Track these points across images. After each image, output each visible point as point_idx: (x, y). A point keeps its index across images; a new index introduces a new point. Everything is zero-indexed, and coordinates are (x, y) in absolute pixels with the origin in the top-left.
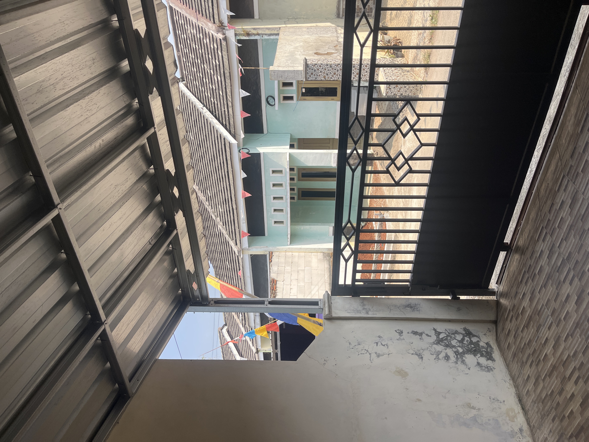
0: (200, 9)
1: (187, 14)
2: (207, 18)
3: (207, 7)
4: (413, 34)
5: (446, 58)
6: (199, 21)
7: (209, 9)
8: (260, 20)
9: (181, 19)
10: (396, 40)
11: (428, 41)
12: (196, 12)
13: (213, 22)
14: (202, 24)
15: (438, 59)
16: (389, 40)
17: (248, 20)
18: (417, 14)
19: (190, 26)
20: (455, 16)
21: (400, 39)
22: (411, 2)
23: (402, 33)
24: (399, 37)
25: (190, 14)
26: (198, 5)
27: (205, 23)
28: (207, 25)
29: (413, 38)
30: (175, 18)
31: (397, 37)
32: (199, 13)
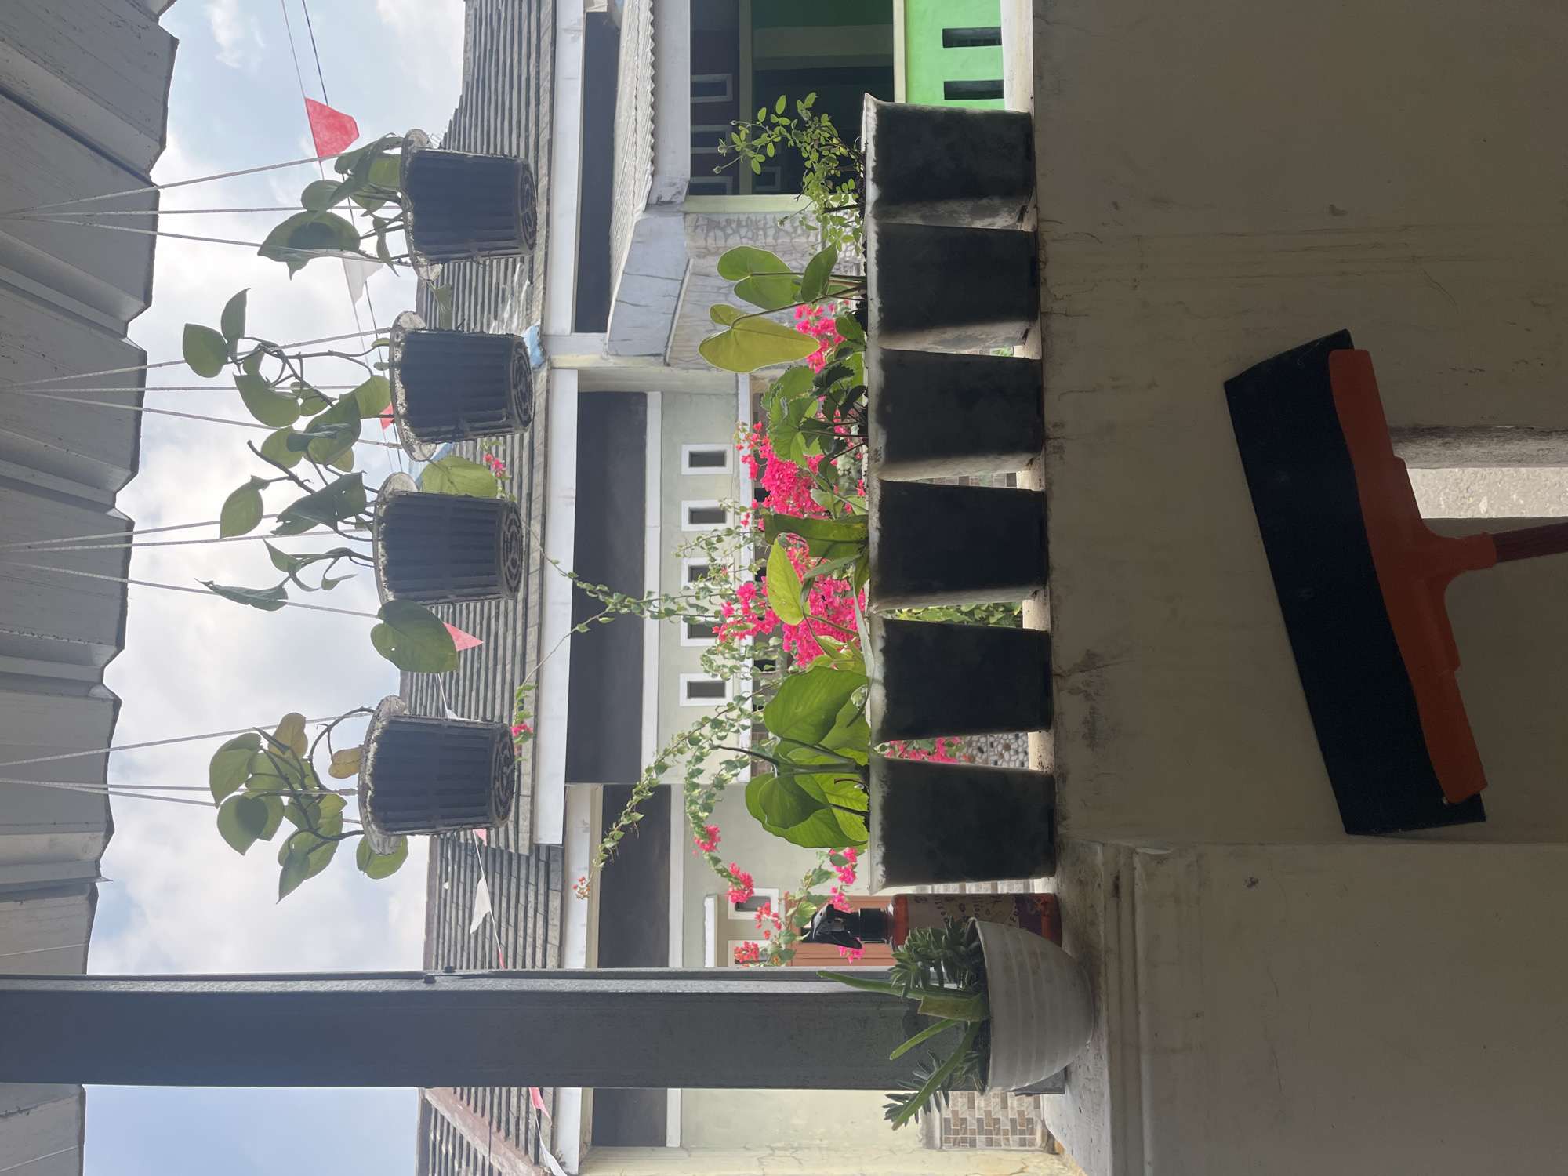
0: (503, 1118)
1: (463, 1129)
2: (517, 1145)
3: (523, 1114)
6: (495, 1153)
7: (527, 1118)
8: (684, 1154)
9: (447, 1140)
12: (491, 1123)
13: (533, 1159)
14: (503, 1166)
17: (646, 1151)
19: (468, 1164)
25: (473, 1130)
26: (500, 1104)
27: (508, 1160)
28: (514, 1167)
30: (432, 1136)
32: (499, 1129)
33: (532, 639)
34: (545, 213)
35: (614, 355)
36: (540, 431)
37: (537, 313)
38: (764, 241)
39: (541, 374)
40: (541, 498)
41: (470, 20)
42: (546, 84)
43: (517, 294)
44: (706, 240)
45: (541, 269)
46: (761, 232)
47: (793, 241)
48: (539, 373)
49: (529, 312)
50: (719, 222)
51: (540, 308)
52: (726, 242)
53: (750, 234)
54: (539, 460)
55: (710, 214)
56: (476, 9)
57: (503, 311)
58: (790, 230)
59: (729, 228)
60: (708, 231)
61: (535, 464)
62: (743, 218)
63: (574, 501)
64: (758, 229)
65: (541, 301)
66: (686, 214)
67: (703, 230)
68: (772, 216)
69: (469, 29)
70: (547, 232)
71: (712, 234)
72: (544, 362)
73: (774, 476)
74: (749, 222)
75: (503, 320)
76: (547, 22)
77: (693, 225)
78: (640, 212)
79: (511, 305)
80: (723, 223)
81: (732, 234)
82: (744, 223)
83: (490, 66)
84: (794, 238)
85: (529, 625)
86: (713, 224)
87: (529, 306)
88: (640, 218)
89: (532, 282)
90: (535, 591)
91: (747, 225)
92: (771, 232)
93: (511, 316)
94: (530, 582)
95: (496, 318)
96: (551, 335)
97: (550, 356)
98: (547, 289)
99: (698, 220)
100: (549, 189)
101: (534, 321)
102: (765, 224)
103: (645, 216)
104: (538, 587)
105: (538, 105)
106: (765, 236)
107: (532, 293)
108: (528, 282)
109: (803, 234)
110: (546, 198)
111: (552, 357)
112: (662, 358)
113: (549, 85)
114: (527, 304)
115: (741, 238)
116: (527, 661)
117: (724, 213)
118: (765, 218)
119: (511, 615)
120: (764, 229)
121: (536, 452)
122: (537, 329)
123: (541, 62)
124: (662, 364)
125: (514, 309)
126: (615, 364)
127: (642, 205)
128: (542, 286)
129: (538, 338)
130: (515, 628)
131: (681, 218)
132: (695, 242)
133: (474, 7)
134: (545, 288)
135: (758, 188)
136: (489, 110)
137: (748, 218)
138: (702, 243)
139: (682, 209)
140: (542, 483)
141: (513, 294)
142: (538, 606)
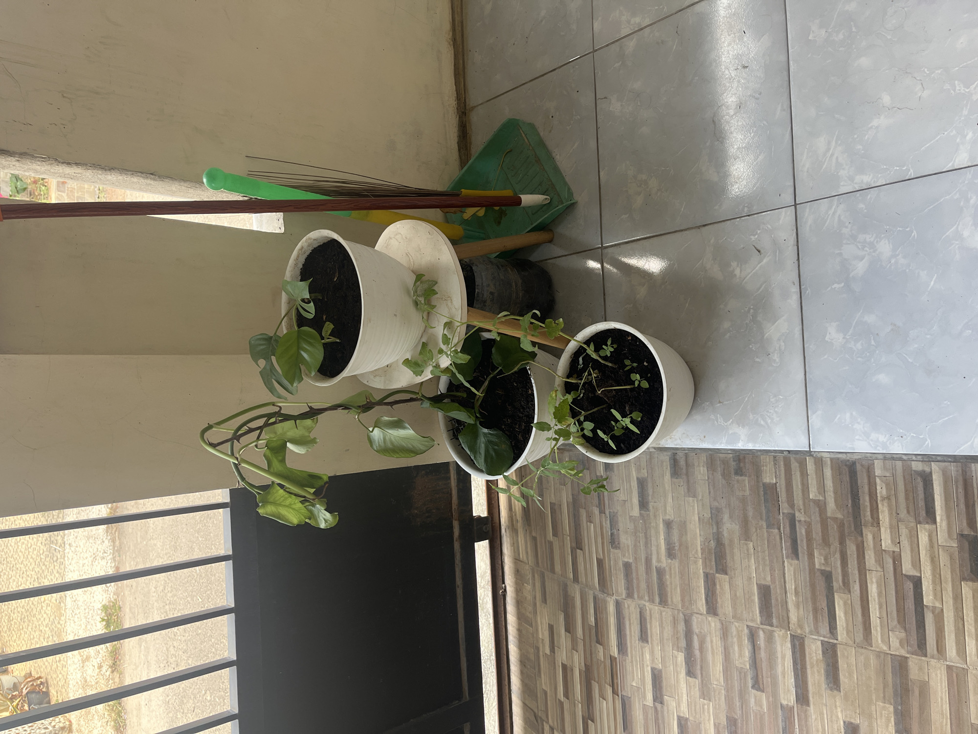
4: (69, 662)
5: (161, 698)
10: (30, 681)
11: (110, 670)
15: (143, 703)
16: (14, 683)
18: (72, 622)
20: (162, 611)
21: (40, 678)
22: (52, 601)
23: (44, 664)
24: (38, 673)
29: (71, 669)
31: (33, 673)
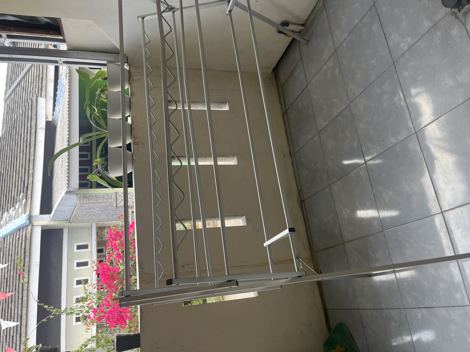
33: (24, 311)
34: (32, 180)
35: (53, 221)
36: (28, 245)
37: (28, 209)
38: (100, 201)
39: (29, 228)
40: (28, 266)
41: (5, 107)
42: (33, 143)
43: (21, 202)
44: (83, 201)
45: (30, 197)
46: (99, 199)
47: (108, 201)
48: (28, 227)
49: (25, 209)
50: (87, 196)
51: (29, 208)
52: (89, 201)
53: (96, 199)
54: (27, 254)
55: (84, 194)
56: (8, 104)
57: (16, 205)
58: (107, 198)
59: (90, 198)
60: (84, 199)
61: (26, 255)
62: (93, 195)
63: (39, 266)
64: (98, 198)
65: (30, 206)
66: (77, 194)
67: (82, 199)
68: (102, 194)
69: (5, 109)
70: (32, 186)
71: (85, 199)
72: (30, 224)
73: (103, 276)
74: (95, 196)
75: (16, 208)
76: (33, 127)
77: (79, 197)
78: (64, 194)
79: (19, 205)
80: (88, 197)
81: (90, 199)
82: (94, 196)
83: (13, 130)
84: (108, 200)
85: (23, 307)
86: (85, 197)
87: (25, 207)
88: (63, 196)
89: (26, 200)
90: (26, 296)
91: (95, 197)
92: (102, 199)
93: (19, 208)
94: (23, 293)
95: (13, 206)
96: (33, 216)
97: (32, 222)
98: (32, 202)
99: (80, 196)
100: (33, 174)
101: (27, 212)
102: (100, 196)
103: (65, 195)
104: (26, 295)
105: (30, 148)
106: (100, 200)
107: (27, 203)
108: (25, 200)
109: (110, 199)
110: (32, 176)
111: (33, 222)
112: (69, 221)
113: (34, 144)
114: (25, 206)
115: (93, 200)
116: (22, 318)
117: (88, 194)
118: (100, 195)
119: (16, 303)
120: (100, 198)
121: (26, 251)
122: (28, 215)
123: (31, 136)
124: (69, 222)
125: (20, 206)
126: (53, 223)
127: (64, 192)
128: (30, 202)
129: (28, 217)
130: (18, 307)
131: (76, 195)
132: (80, 202)
133: (7, 103)
134: (31, 202)
135: (98, 187)
136: (13, 143)
137: (95, 195)
138: (82, 202)
139: (76, 193)
140: (28, 262)
141: (19, 201)
142: (26, 301)
